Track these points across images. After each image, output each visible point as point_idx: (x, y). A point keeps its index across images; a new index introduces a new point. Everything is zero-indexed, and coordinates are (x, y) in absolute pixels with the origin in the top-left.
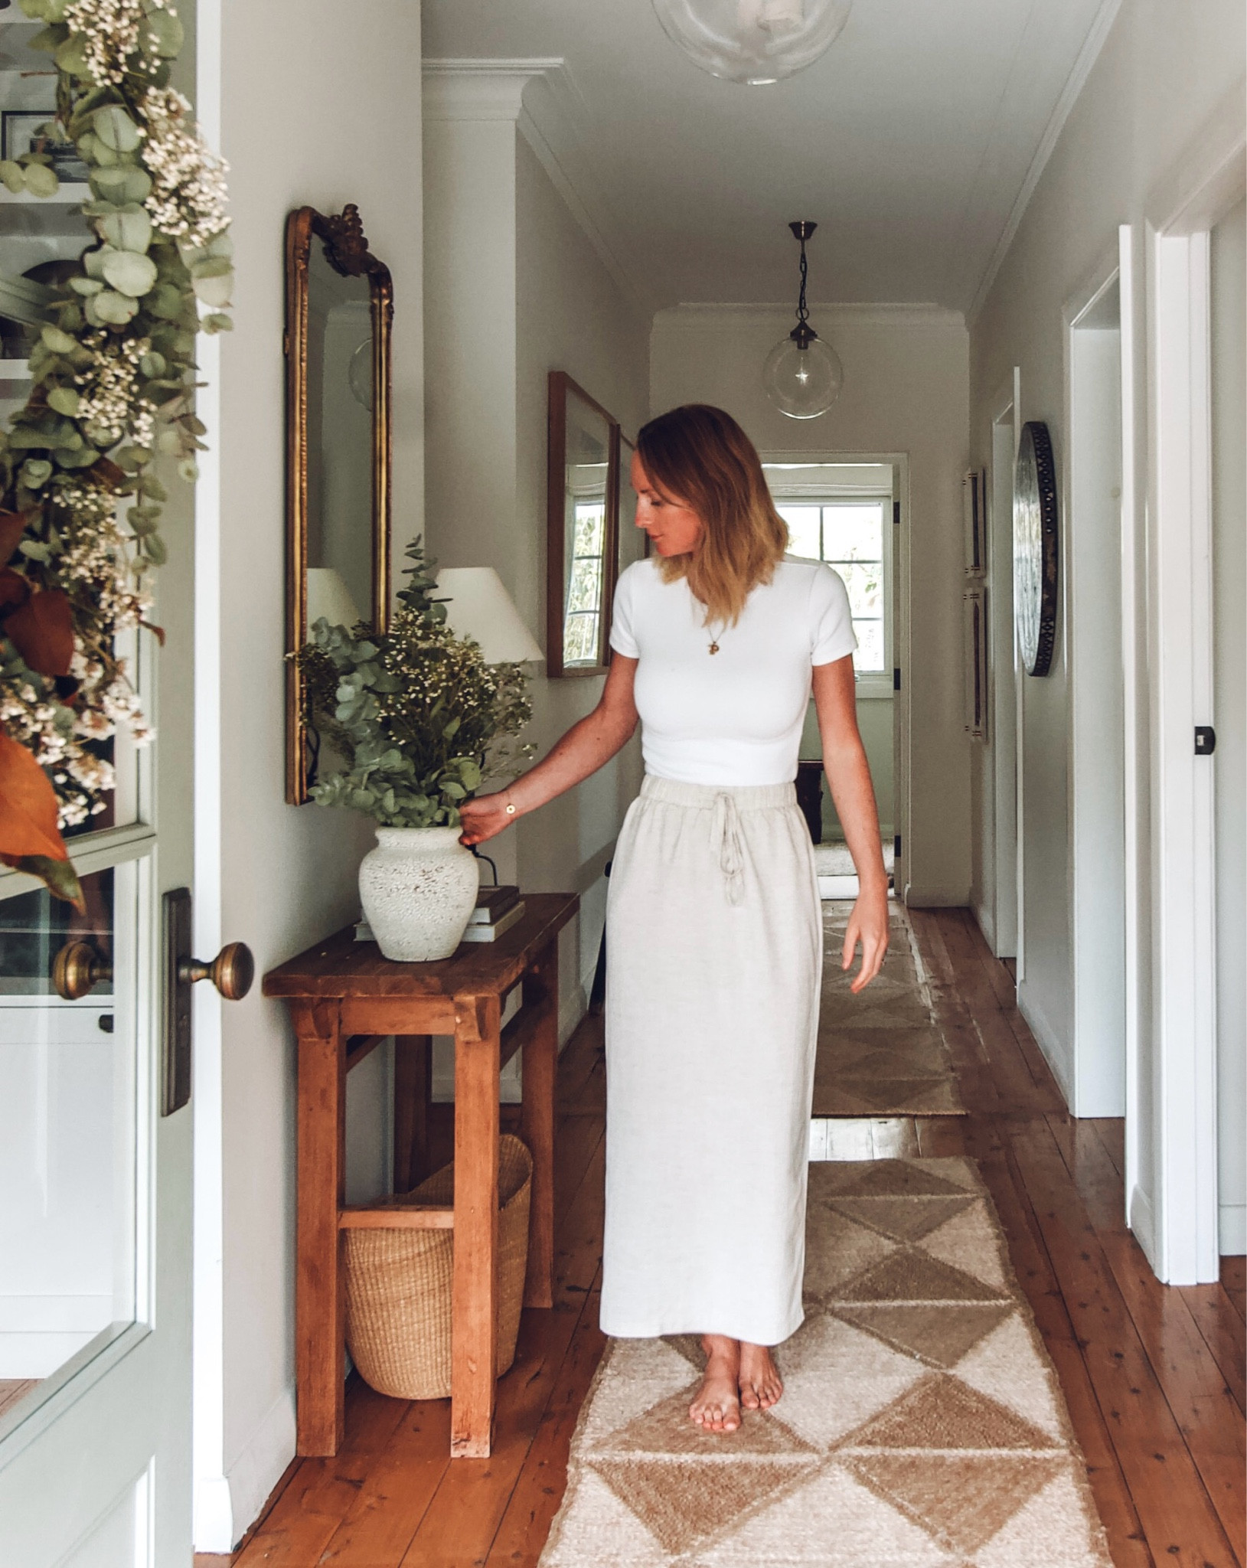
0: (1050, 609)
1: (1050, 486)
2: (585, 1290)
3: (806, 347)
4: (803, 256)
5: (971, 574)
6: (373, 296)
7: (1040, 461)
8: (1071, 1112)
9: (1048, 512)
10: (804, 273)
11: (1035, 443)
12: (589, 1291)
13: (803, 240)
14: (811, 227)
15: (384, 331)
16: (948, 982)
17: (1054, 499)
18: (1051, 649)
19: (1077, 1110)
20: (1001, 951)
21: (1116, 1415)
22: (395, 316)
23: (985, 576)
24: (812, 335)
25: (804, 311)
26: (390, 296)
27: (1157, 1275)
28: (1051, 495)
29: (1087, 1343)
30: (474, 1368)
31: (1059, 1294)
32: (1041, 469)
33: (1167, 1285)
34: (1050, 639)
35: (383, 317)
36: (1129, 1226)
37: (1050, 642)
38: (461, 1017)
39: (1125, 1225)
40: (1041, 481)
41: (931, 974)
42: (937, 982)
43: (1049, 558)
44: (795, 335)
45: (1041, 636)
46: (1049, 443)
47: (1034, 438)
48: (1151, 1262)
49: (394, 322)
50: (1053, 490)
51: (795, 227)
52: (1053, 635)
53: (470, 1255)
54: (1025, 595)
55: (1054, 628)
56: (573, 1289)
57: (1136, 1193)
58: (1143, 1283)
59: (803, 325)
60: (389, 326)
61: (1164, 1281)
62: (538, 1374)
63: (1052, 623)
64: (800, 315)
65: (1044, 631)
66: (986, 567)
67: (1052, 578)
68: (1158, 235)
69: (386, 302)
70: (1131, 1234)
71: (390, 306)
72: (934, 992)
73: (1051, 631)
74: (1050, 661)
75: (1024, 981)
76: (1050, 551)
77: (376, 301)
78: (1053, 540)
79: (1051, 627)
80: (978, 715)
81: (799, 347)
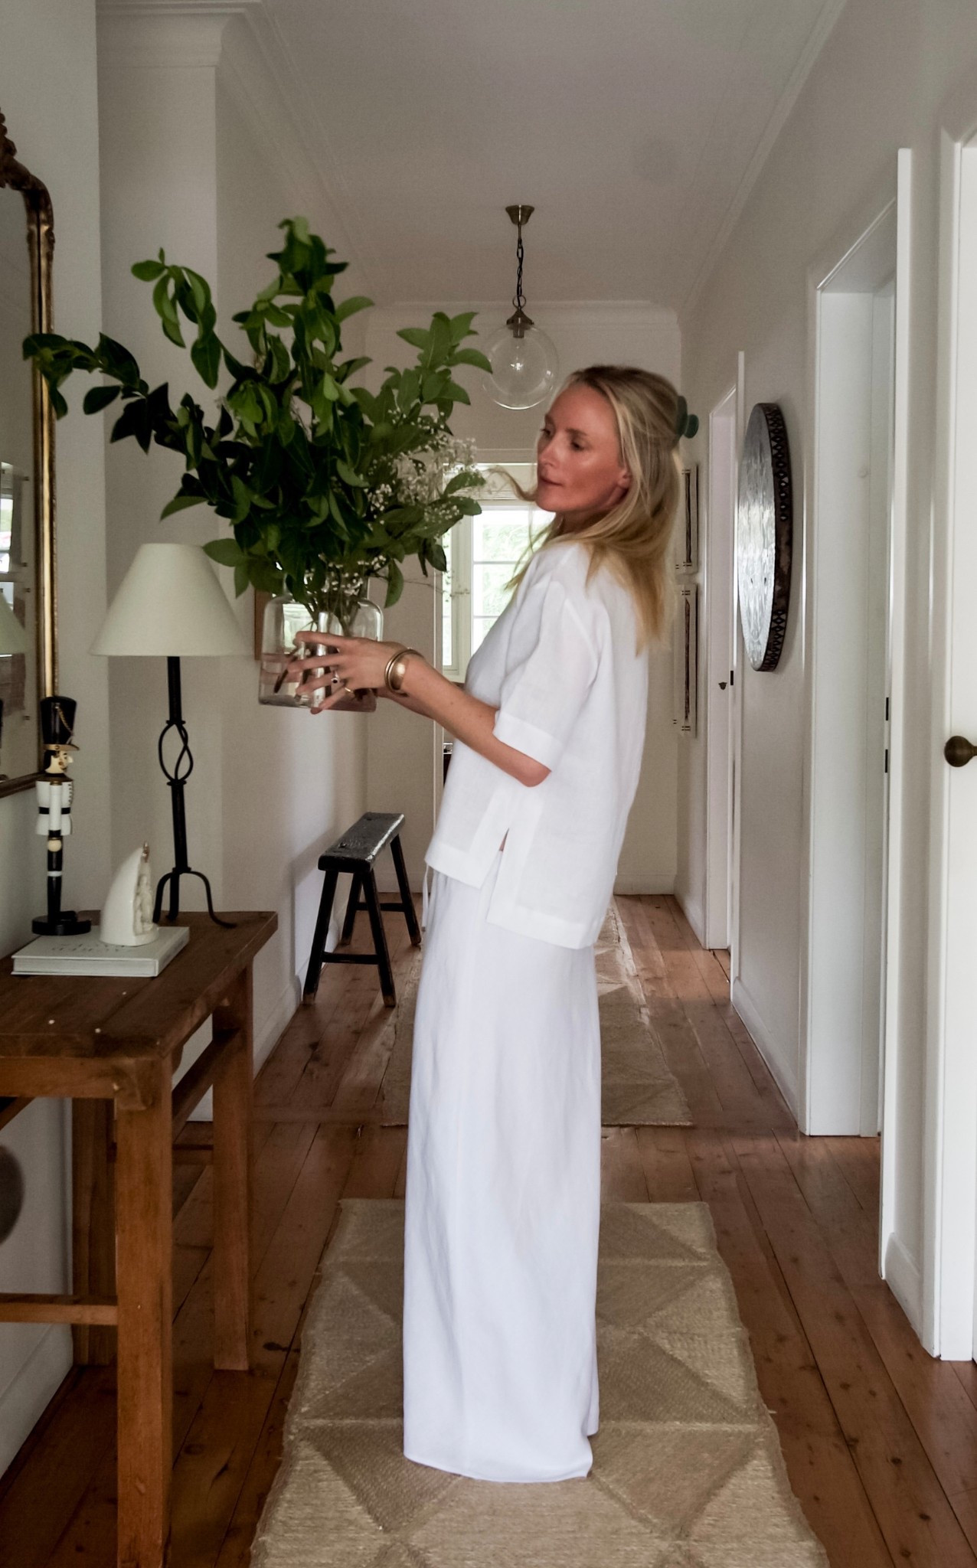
0: (783, 602)
1: (785, 470)
2: (284, 1349)
3: (522, 336)
4: (520, 241)
5: (683, 570)
6: (30, 221)
7: (774, 444)
8: (800, 1128)
9: (782, 498)
10: (521, 260)
11: (768, 425)
12: (288, 1350)
13: (519, 224)
14: (528, 211)
15: (44, 263)
16: (659, 974)
17: (790, 484)
18: (781, 643)
19: (808, 1128)
20: (712, 941)
21: (906, 1554)
22: (56, 245)
23: (697, 572)
24: (528, 322)
25: (521, 298)
26: (50, 221)
27: (925, 1345)
28: (786, 479)
29: (856, 1441)
30: (142, 1487)
31: (816, 1368)
32: (775, 452)
33: (938, 1359)
34: (781, 633)
35: (42, 247)
36: (884, 1277)
37: (780, 636)
38: (118, 1085)
39: (879, 1276)
40: (775, 464)
41: (643, 966)
42: (649, 975)
43: (783, 547)
44: (511, 322)
45: (771, 629)
46: (783, 424)
47: (767, 420)
48: (917, 1327)
49: (56, 253)
50: (789, 474)
51: (512, 211)
52: (784, 629)
53: (137, 1357)
54: (751, 586)
55: (785, 621)
56: (270, 1346)
57: (893, 1246)
58: (910, 1356)
59: (519, 313)
60: (50, 257)
61: (935, 1354)
62: (225, 1468)
63: (783, 617)
64: (516, 303)
65: (775, 625)
66: (698, 564)
67: (785, 570)
68: (958, 145)
69: (44, 228)
70: (885, 1288)
71: (50, 233)
72: (646, 985)
73: (782, 625)
74: (779, 655)
75: (739, 978)
76: (784, 539)
77: (34, 228)
78: (787, 528)
79: (783, 621)
80: (687, 711)
81: (516, 336)
